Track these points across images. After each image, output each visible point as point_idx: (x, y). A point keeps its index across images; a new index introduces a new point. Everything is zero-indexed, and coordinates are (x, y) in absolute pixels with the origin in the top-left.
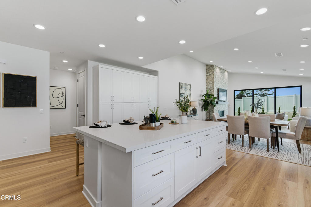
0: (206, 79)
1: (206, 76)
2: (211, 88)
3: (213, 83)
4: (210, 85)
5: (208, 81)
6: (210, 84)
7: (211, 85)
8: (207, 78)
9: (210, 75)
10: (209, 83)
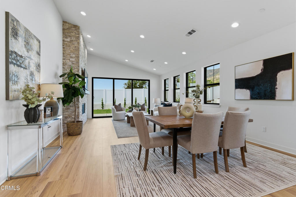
0: (63, 48)
1: (63, 41)
2: (73, 65)
3: (78, 57)
4: (71, 59)
5: (67, 52)
6: (72, 57)
7: (73, 60)
8: (65, 45)
9: (70, 41)
10: (68, 56)
